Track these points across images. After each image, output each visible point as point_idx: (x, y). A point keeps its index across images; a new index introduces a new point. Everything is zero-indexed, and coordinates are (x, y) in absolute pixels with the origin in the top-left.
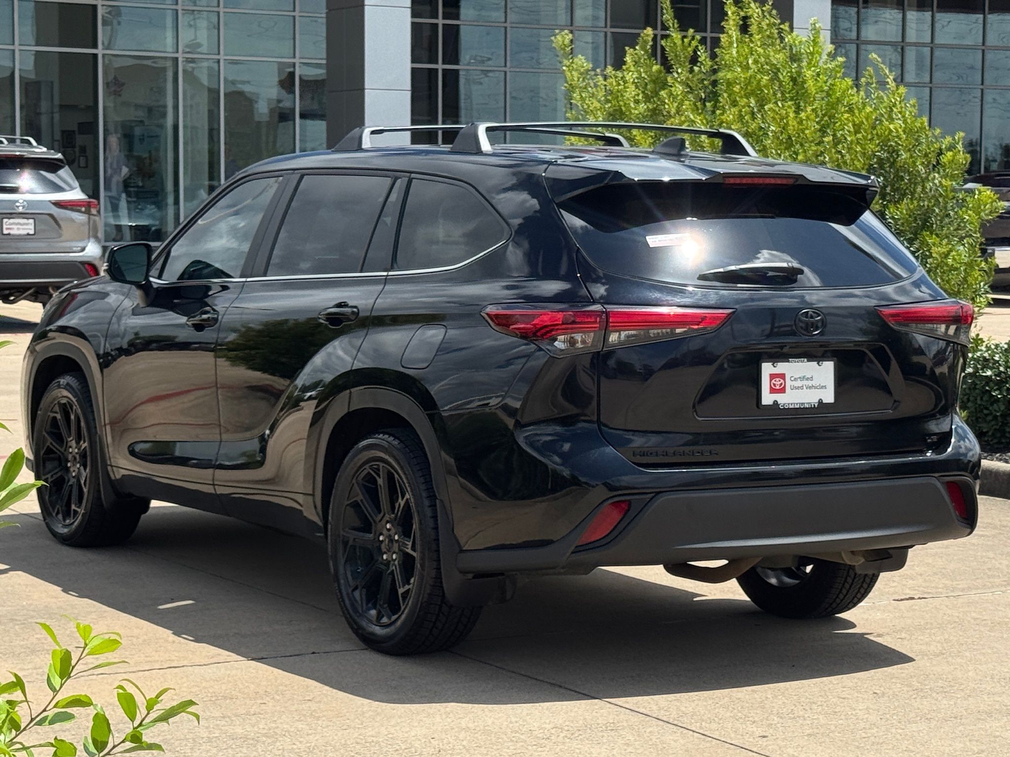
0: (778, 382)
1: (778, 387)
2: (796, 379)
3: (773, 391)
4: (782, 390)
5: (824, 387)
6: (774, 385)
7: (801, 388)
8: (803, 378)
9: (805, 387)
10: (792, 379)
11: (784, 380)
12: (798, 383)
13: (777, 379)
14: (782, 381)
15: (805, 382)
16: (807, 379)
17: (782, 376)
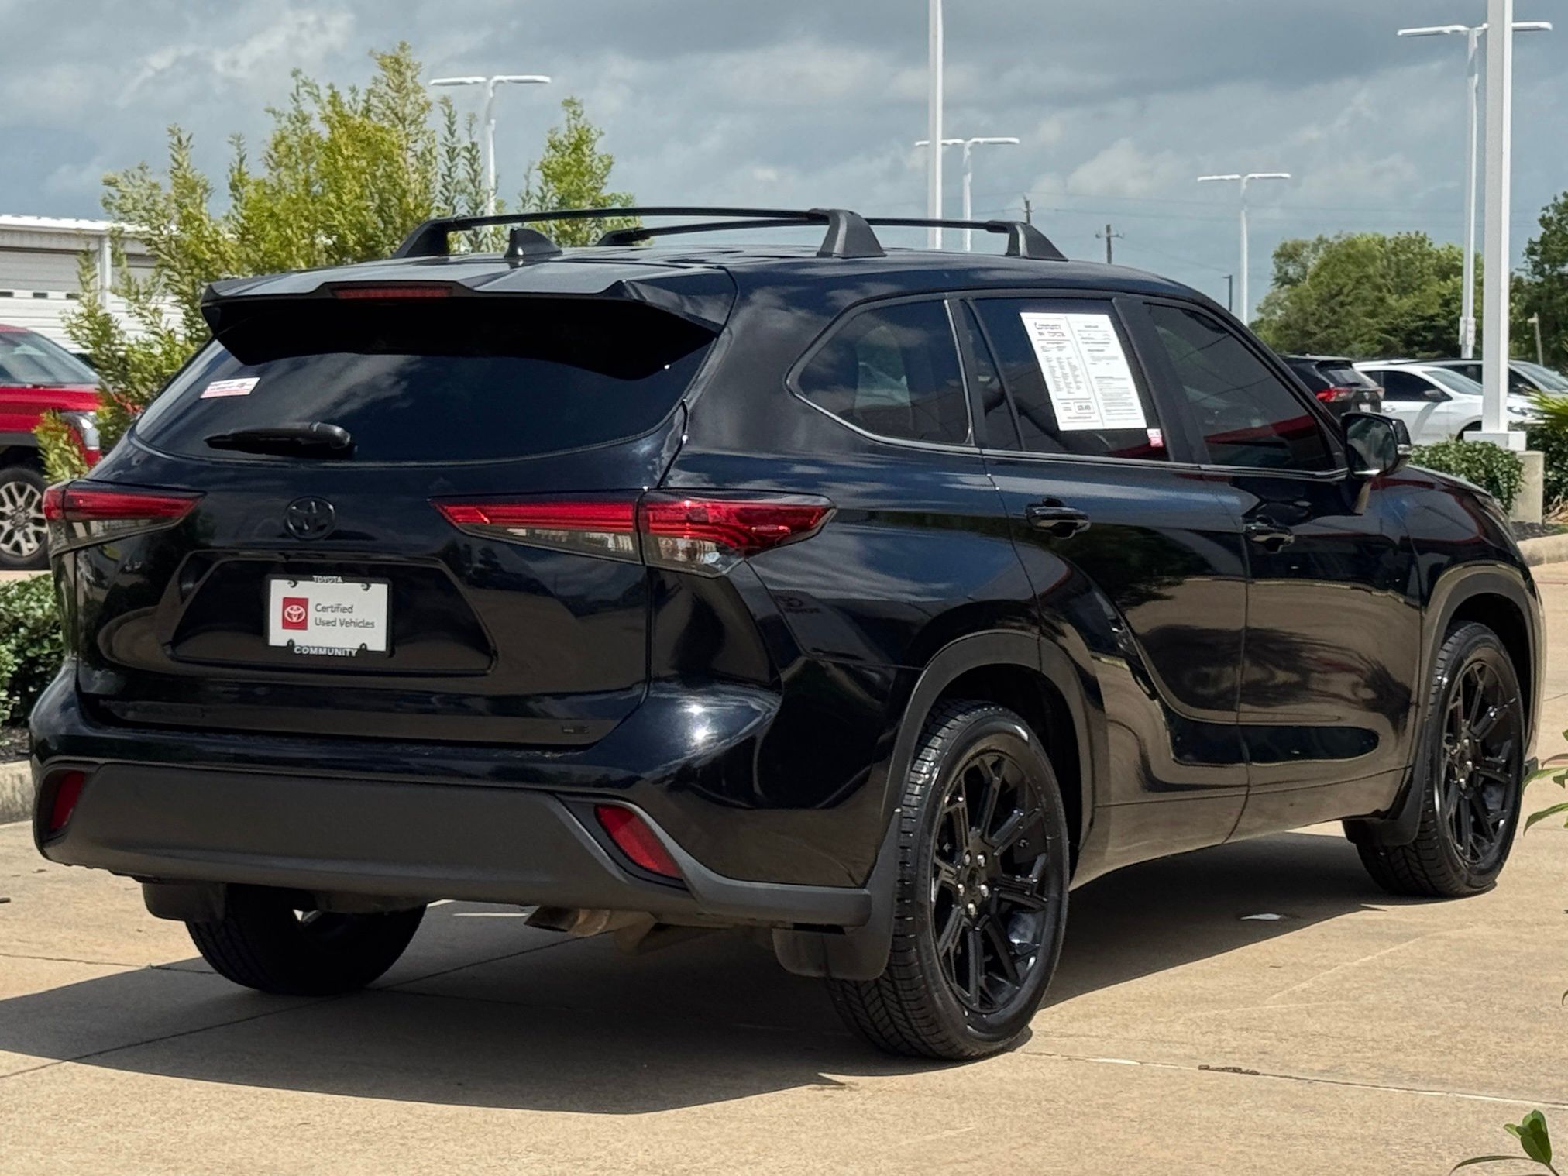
0: (295, 610)
1: (295, 620)
2: (324, 609)
3: (287, 624)
4: (302, 625)
5: (371, 625)
6: (289, 614)
7: (333, 623)
8: (336, 608)
9: (338, 623)
10: (319, 608)
11: (305, 607)
12: (328, 616)
13: (295, 607)
14: (302, 610)
15: (339, 615)
16: (344, 610)
17: (303, 602)
